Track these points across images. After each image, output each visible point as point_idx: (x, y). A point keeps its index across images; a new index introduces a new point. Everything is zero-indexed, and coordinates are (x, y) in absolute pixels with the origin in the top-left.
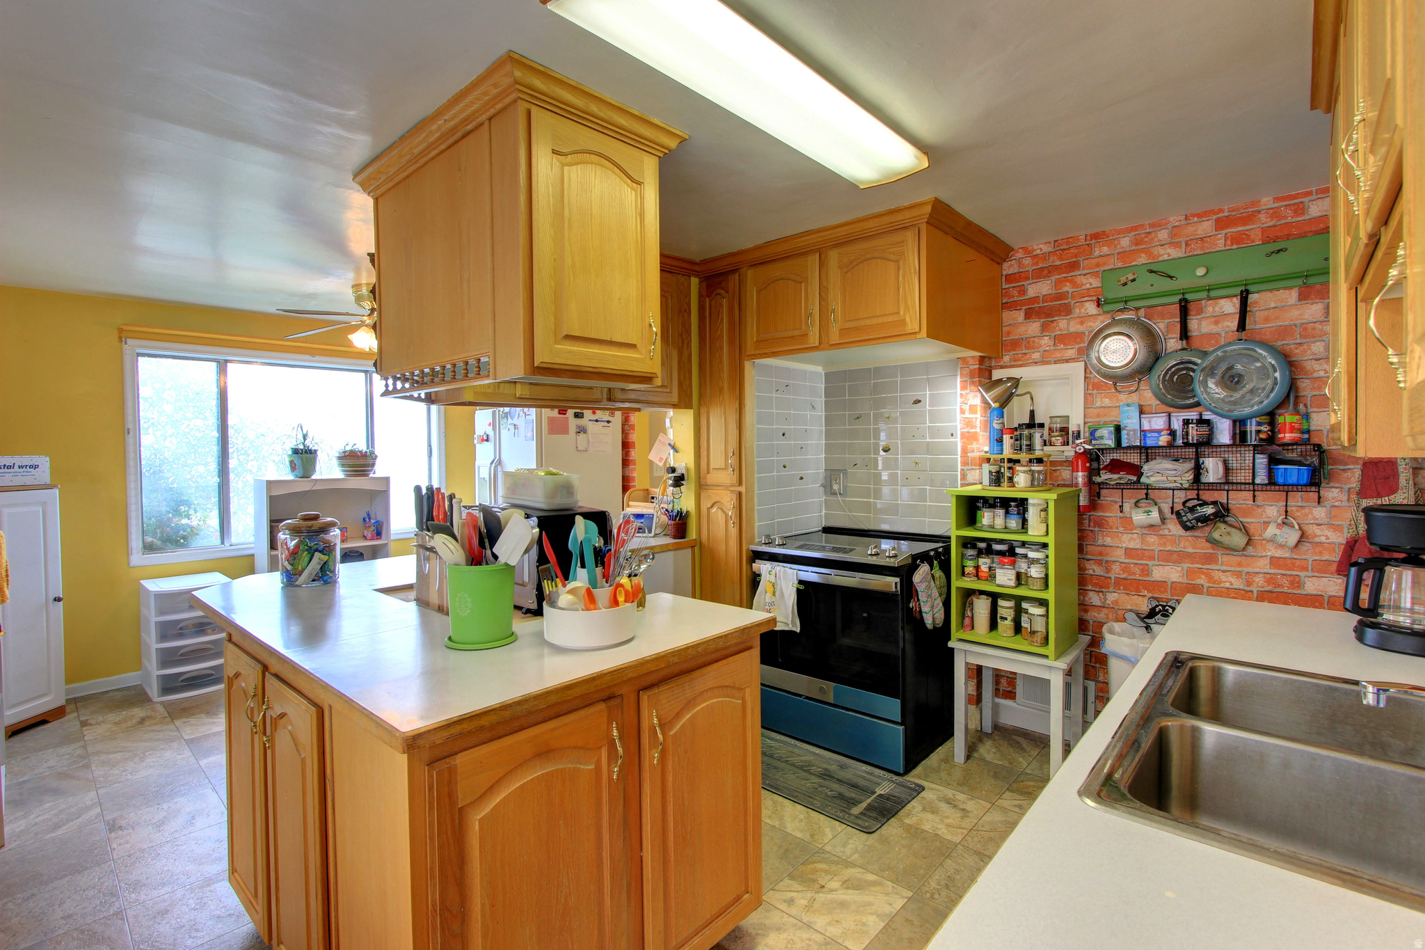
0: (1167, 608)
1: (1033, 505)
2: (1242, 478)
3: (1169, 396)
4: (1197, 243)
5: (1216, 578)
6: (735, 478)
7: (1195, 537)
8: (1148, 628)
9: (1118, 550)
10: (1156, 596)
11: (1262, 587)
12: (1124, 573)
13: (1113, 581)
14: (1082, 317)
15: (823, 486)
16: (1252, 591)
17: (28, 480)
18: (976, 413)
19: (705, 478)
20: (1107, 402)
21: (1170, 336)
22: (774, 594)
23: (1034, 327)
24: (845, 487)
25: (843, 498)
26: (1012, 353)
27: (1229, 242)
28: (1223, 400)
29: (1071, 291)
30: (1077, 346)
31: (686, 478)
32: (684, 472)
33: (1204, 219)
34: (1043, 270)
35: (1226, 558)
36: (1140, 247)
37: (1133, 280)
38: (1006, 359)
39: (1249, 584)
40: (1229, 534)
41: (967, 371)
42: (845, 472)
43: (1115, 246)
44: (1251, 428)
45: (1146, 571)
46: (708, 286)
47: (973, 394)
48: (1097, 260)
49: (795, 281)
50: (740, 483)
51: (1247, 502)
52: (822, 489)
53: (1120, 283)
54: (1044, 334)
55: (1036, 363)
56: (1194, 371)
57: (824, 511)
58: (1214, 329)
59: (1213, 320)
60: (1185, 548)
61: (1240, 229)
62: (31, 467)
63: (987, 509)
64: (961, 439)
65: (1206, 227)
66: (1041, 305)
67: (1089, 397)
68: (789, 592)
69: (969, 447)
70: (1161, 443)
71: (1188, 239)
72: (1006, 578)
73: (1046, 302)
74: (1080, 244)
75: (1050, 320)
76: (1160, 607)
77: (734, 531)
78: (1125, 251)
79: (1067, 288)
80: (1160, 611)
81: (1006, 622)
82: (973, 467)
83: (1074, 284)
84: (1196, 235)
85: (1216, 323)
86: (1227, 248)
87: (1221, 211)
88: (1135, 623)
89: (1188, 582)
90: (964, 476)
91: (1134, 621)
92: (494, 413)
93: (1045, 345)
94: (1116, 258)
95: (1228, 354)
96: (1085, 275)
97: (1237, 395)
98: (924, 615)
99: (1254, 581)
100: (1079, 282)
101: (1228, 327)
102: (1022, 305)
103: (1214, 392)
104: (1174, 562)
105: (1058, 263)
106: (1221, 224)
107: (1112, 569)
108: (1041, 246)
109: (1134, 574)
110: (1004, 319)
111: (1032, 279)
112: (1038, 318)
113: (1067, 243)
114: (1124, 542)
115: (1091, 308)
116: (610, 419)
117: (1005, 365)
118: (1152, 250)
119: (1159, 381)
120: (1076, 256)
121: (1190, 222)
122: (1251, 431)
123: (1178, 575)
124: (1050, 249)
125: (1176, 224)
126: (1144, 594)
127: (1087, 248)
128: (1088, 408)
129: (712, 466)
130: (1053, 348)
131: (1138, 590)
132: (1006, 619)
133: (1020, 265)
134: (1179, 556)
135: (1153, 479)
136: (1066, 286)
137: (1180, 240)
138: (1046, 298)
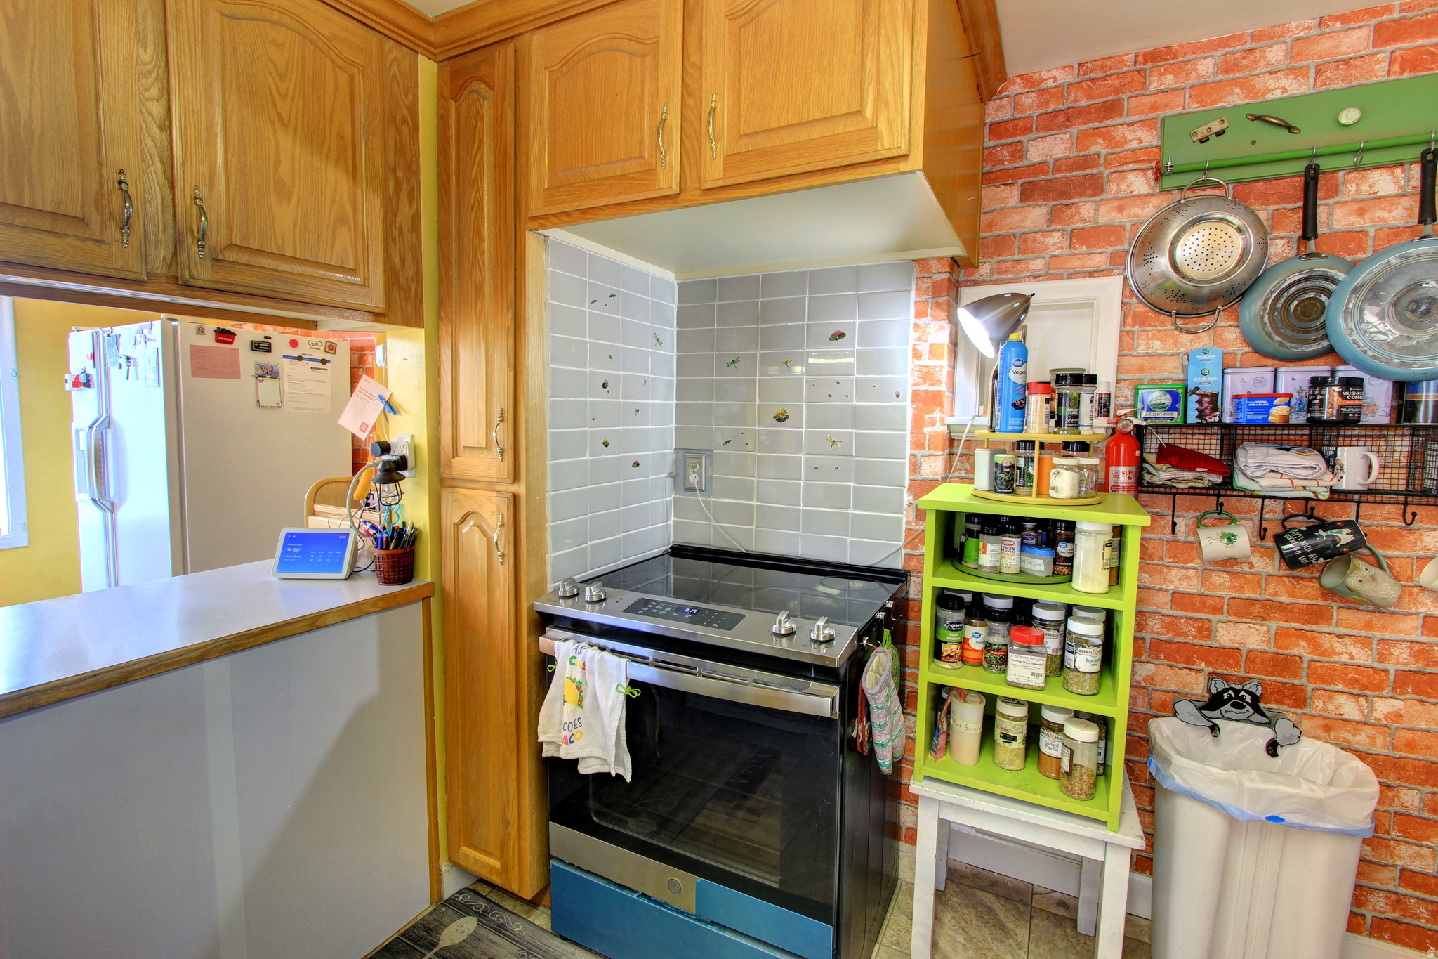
0: (1243, 693)
1: (1088, 533)
2: (1385, 481)
3: (1277, 338)
4: (1337, 69)
5: (1326, 646)
6: (505, 467)
7: (1294, 577)
8: (1214, 729)
9: (1161, 594)
10: (1220, 671)
11: (1406, 664)
12: (1168, 633)
13: (1148, 644)
14: (1122, 198)
15: (673, 477)
16: (1386, 671)
18: (940, 357)
19: (450, 465)
20: (1157, 346)
21: (1275, 234)
22: (580, 703)
23: (1036, 215)
24: (709, 480)
25: (705, 498)
26: (996, 259)
27: (1396, 67)
28: (1391, 345)
29: (1104, 152)
30: (1110, 250)
31: (410, 463)
32: (406, 452)
33: (1353, 25)
34: (1057, 116)
35: (1345, 615)
36: (1231, 76)
37: (1219, 134)
38: (985, 269)
39: (1382, 658)
40: (1373, 578)
41: (927, 284)
42: (709, 453)
43: (1188, 74)
44: (1427, 396)
45: (1206, 630)
46: (454, 75)
47: (937, 324)
48: (1152, 99)
49: (631, 54)
50: (516, 478)
51: (1390, 523)
52: (670, 481)
53: (1195, 139)
54: (1053, 227)
55: (1036, 277)
56: (1328, 293)
57: (673, 519)
58: (1356, 223)
59: (1356, 206)
60: (1275, 594)
61: (1420, 42)
63: (990, 537)
64: (913, 402)
65: (1357, 39)
66: (1050, 176)
67: (1125, 337)
68: (610, 703)
69: (927, 416)
70: (1272, 419)
71: (1321, 61)
72: (1027, 673)
73: (1060, 171)
74: (1125, 69)
75: (1066, 202)
76: (1231, 692)
77: (503, 572)
78: (1206, 83)
79: (1099, 147)
80: (1230, 698)
81: (1014, 745)
82: (933, 452)
83: (1110, 140)
84: (1337, 54)
85: (1361, 212)
86: (1393, 77)
87: (1387, 9)
88: (1192, 720)
89: (1276, 650)
90: (915, 467)
91: (1191, 715)
92: (94, 337)
93: (1053, 245)
94: (1187, 96)
95: (1410, 261)
96: (1130, 125)
97: (1421, 337)
98: (878, 749)
99: (1391, 654)
100: (1119, 137)
101: (1383, 220)
102: (1015, 177)
103: (1374, 330)
104: (1255, 618)
105: (1084, 103)
106: (1383, 34)
107: (1147, 624)
108: (1056, 73)
109: (1185, 634)
110: (985, 201)
111: (1037, 131)
112: (1044, 200)
113: (1102, 68)
114: (1172, 582)
115: (1139, 183)
116: (327, 357)
117: (981, 279)
118: (1254, 82)
119: (1265, 309)
120: (1116, 91)
121: (1328, 30)
122: (1427, 402)
123: (1260, 638)
124: (1071, 79)
125: (1302, 34)
126: (1199, 667)
127: (1137, 77)
128: (1124, 356)
129: (463, 442)
130: (1067, 251)
131: (1189, 660)
132: (1014, 739)
133: (1017, 105)
134: (1264, 607)
135: (1264, 482)
136: (1096, 143)
137: (1306, 63)
138: (1059, 165)
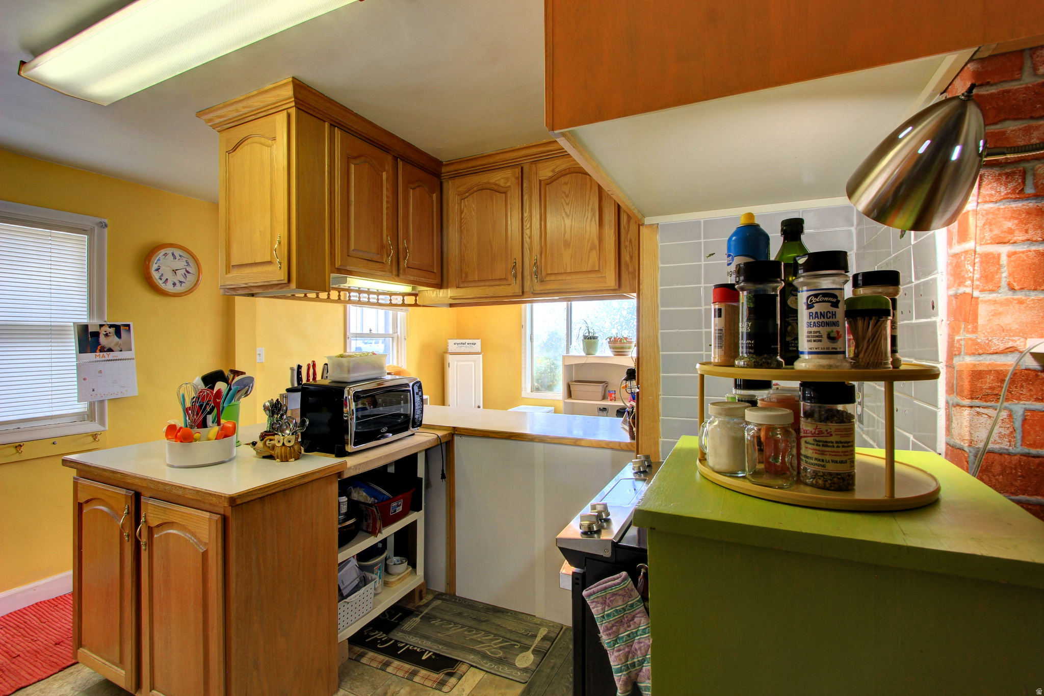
17: (472, 350)
62: (472, 344)
